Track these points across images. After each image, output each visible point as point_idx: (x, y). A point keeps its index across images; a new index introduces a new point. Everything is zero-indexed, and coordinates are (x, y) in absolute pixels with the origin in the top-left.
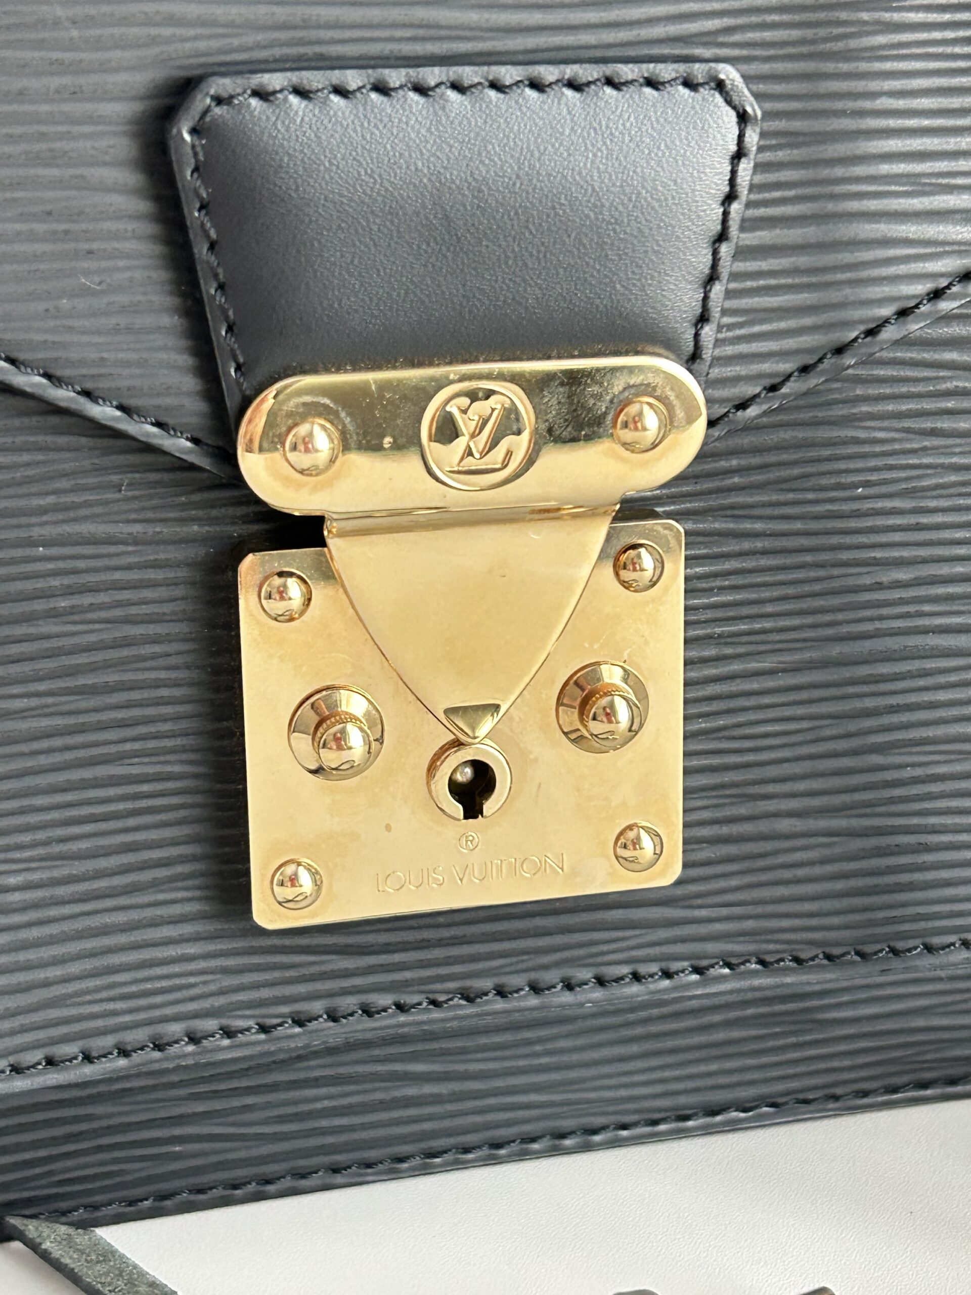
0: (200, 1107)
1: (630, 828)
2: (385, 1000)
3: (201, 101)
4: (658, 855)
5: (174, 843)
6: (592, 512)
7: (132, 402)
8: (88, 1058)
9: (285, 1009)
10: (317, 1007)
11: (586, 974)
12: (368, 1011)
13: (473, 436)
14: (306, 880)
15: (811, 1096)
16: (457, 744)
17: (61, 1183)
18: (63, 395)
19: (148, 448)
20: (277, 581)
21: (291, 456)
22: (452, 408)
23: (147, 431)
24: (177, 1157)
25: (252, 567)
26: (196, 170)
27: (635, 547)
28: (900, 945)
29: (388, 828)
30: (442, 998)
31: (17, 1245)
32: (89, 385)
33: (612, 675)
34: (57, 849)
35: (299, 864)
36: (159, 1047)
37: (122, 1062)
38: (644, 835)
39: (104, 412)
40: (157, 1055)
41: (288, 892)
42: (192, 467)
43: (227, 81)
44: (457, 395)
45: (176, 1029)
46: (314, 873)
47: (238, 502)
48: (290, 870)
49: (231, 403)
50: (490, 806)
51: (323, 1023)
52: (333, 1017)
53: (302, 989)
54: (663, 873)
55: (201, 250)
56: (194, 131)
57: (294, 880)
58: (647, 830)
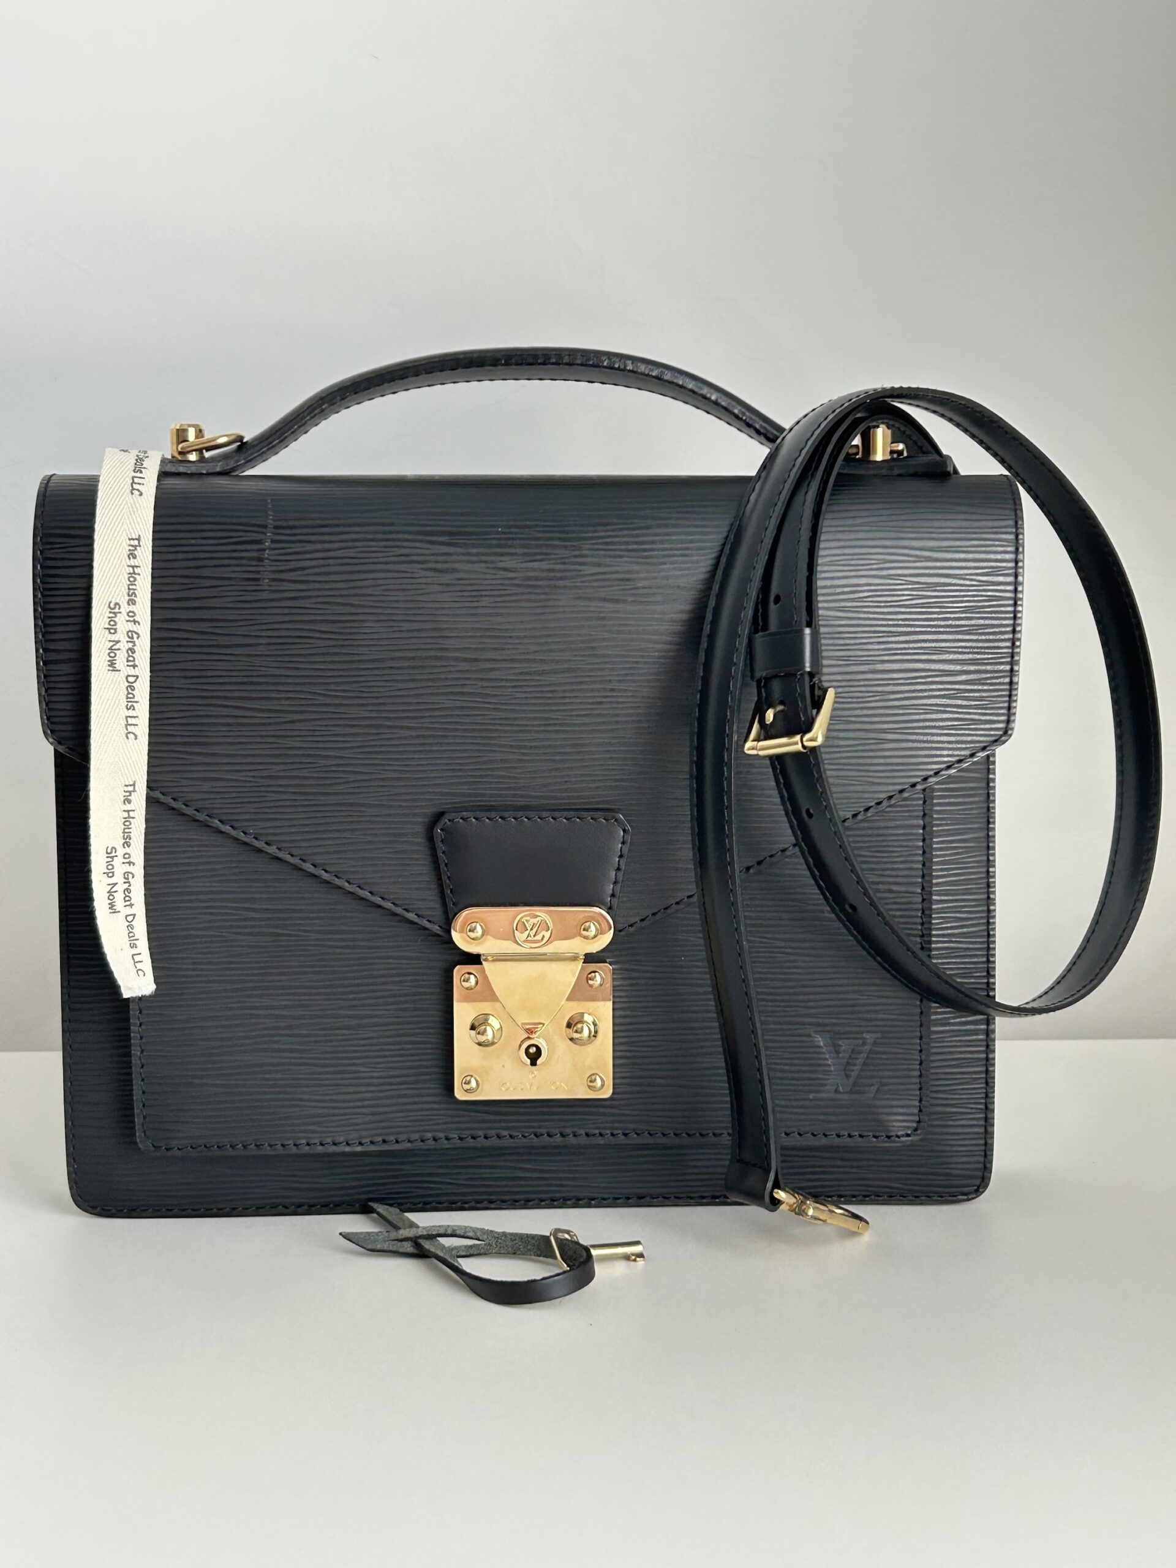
0: (441, 1171)
1: (594, 1074)
2: (505, 1133)
3: (445, 820)
4: (603, 1086)
5: (431, 1067)
6: (575, 958)
7: (420, 913)
8: (397, 1142)
9: (469, 1132)
10: (481, 1133)
11: (582, 1132)
12: (498, 1137)
13: (531, 929)
14: (473, 1084)
15: (680, 1196)
16: (529, 1038)
17: (389, 1193)
18: (399, 910)
19: (425, 929)
20: (467, 976)
21: (469, 934)
22: (524, 920)
23: (425, 923)
24: (431, 1188)
25: (458, 971)
26: (442, 841)
27: (595, 972)
28: (703, 1132)
29: (503, 1066)
30: (526, 1134)
31: (375, 1215)
32: (406, 907)
33: (588, 1018)
34: (390, 1065)
35: (472, 1076)
36: (422, 1141)
37: (409, 1145)
38: (598, 1077)
39: (411, 916)
40: (422, 1143)
41: (466, 1087)
42: (438, 935)
43: (453, 814)
44: (525, 916)
45: (430, 1135)
46: (477, 1081)
47: (451, 949)
48: (468, 1078)
49: (451, 916)
50: (539, 1062)
51: (482, 1139)
52: (486, 1137)
53: (475, 1125)
54: (605, 1093)
55: (442, 866)
56: (441, 830)
57: (469, 1083)
58: (600, 1077)
